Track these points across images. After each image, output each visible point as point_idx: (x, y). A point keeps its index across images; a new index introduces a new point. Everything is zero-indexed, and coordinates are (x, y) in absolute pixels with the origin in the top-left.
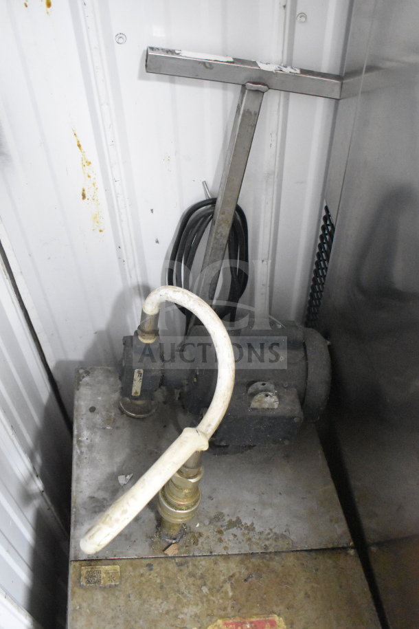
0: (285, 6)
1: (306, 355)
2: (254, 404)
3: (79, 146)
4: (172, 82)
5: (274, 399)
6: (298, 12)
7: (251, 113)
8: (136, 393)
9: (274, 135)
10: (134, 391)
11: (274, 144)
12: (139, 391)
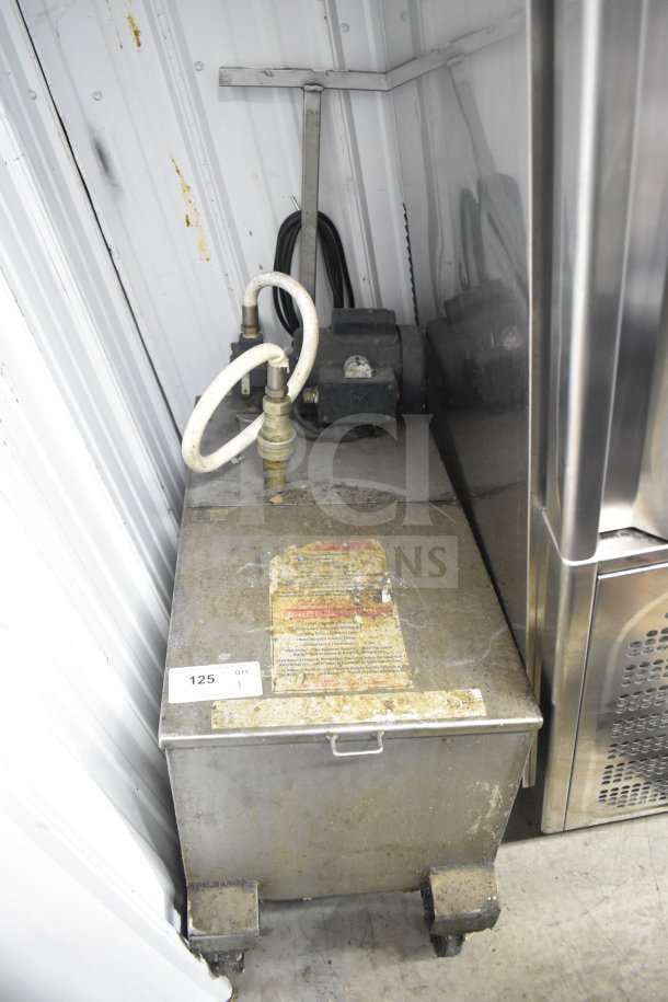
0: (326, 18)
1: (400, 338)
2: (349, 374)
3: (178, 171)
4: (247, 99)
5: (367, 367)
6: (340, 23)
7: (312, 112)
8: (246, 391)
9: (344, 139)
10: (243, 389)
11: (346, 148)
12: (248, 389)
